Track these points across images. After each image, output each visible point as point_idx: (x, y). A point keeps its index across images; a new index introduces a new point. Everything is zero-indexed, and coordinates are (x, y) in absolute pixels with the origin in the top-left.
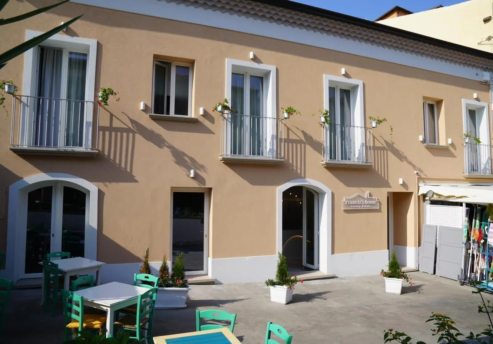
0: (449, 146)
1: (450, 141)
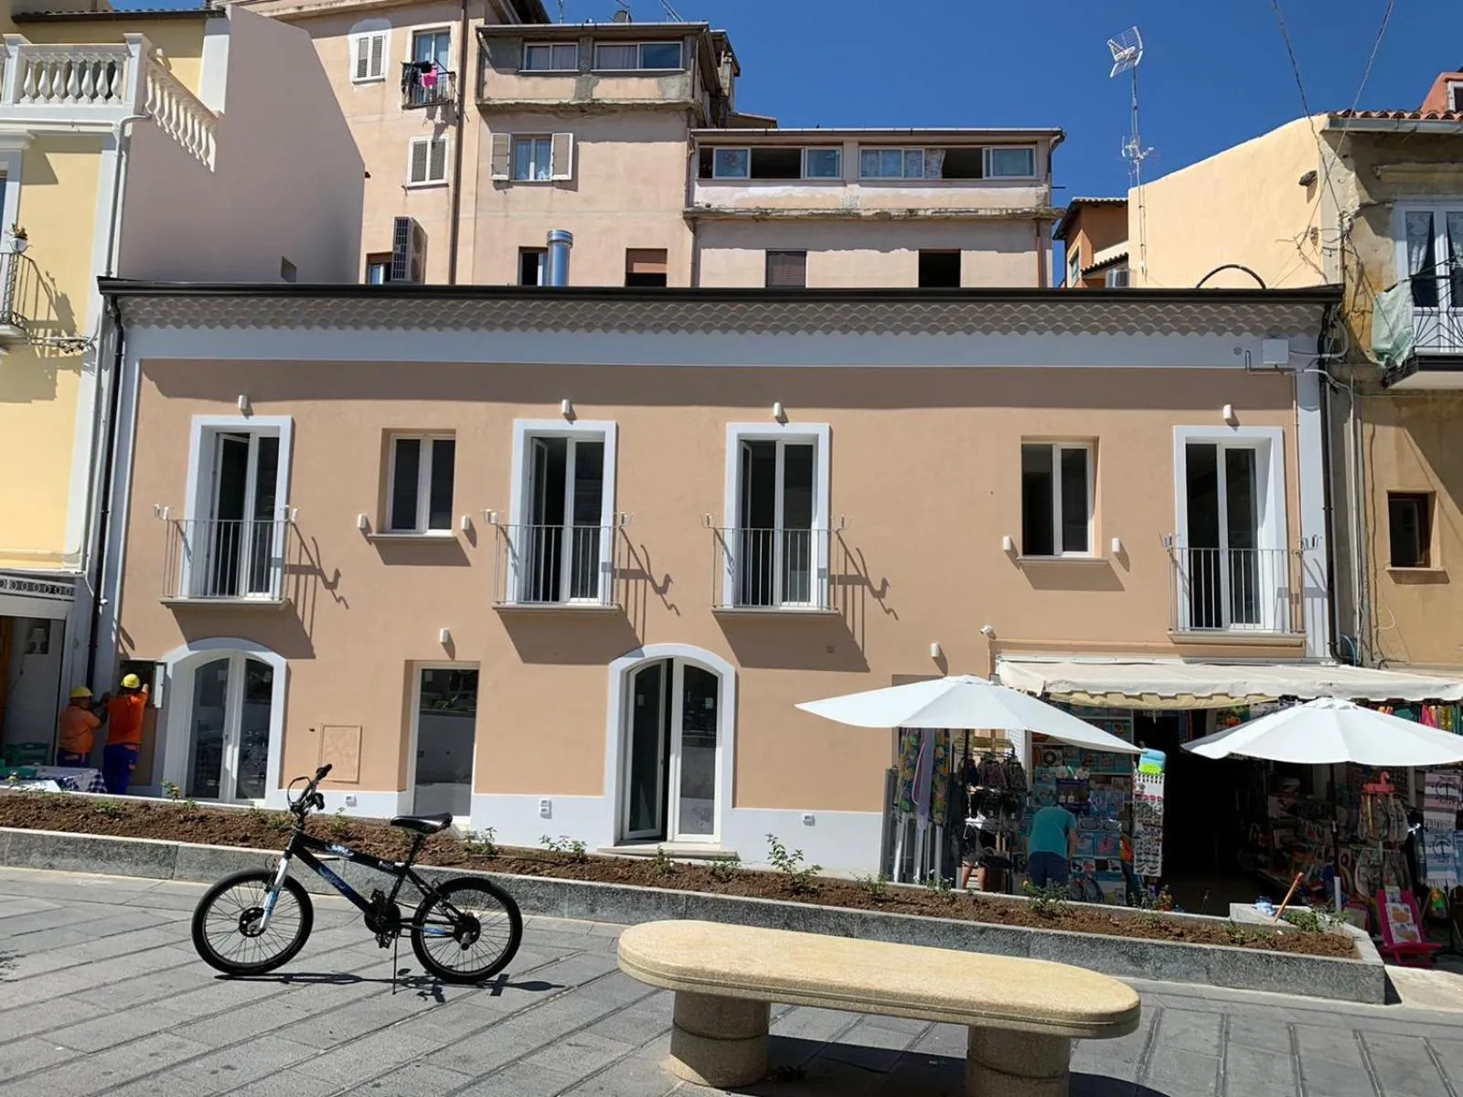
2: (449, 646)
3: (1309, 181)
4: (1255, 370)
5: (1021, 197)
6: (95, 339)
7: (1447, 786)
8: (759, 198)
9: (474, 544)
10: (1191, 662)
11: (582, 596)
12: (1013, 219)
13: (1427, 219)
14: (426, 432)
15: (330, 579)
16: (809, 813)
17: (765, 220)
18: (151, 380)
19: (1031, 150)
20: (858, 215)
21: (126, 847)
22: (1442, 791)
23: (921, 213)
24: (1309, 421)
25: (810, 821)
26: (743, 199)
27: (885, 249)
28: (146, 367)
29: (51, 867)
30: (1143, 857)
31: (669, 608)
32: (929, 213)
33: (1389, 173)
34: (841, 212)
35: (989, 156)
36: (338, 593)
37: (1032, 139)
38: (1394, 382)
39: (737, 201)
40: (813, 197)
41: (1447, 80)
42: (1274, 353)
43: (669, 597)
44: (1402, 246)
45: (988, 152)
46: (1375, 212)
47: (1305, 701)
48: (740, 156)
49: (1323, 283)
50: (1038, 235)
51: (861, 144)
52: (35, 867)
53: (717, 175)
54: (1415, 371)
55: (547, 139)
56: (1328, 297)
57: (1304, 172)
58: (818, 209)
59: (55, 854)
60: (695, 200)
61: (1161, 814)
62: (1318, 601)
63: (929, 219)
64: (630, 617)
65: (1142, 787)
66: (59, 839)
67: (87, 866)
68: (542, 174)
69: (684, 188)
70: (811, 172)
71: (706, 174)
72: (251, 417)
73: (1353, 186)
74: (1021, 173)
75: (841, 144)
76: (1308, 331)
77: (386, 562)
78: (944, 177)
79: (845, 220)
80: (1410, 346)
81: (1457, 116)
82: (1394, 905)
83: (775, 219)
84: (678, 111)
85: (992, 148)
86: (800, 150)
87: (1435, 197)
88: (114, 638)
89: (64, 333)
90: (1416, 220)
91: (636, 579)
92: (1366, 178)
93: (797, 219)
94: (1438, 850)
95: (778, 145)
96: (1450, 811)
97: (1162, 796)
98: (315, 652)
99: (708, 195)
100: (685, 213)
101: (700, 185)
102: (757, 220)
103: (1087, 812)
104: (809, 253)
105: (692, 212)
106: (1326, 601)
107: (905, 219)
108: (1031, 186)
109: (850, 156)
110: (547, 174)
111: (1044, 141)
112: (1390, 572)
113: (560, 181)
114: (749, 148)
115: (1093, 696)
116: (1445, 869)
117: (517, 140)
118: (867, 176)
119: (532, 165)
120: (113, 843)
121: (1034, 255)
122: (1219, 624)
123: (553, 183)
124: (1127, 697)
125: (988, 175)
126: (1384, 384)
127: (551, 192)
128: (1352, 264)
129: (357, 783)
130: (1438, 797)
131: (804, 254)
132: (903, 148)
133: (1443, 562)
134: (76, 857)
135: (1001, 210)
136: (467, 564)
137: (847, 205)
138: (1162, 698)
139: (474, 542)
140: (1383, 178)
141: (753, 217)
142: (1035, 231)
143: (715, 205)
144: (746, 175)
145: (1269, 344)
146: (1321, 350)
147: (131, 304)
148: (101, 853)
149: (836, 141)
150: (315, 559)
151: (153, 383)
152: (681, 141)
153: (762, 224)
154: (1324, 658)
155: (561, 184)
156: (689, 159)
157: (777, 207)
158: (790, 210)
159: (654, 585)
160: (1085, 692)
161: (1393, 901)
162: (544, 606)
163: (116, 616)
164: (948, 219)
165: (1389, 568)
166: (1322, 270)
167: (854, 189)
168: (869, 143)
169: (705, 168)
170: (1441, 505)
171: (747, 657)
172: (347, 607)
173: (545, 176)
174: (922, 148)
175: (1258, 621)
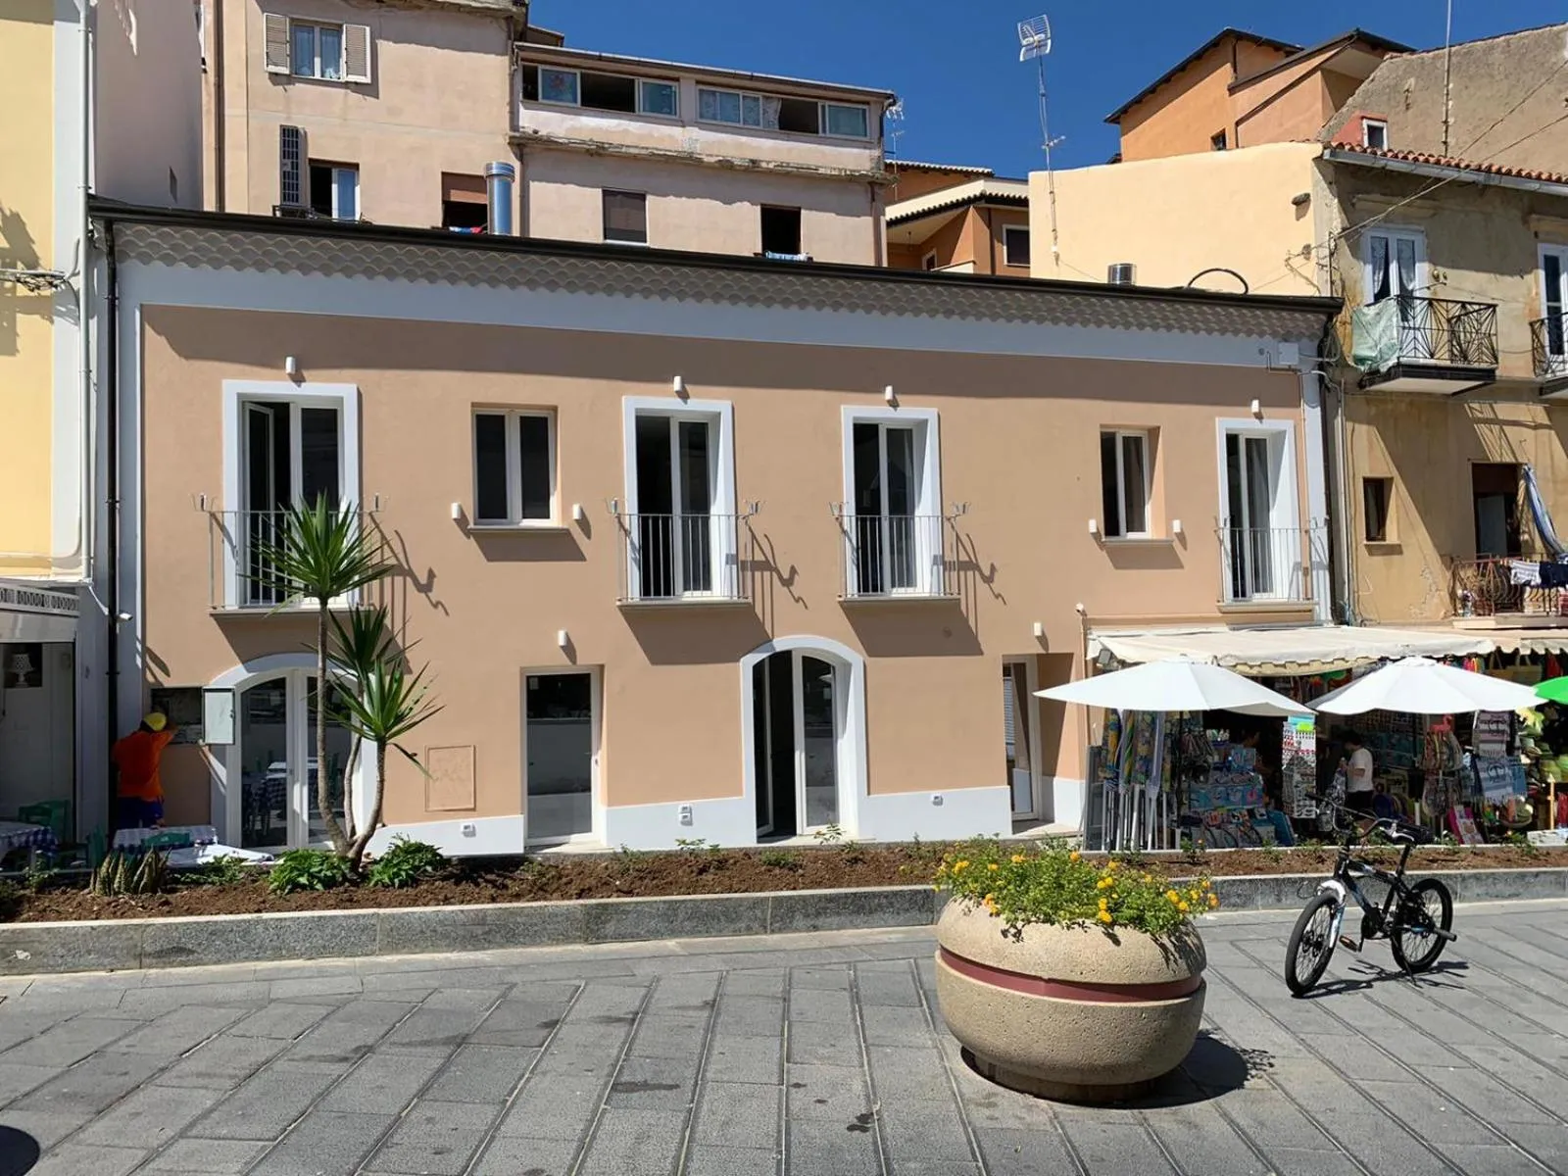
0: (1175, 537)
1: (1177, 526)
2: (569, 649)
3: (1301, 202)
4: (1275, 369)
5: (855, 159)
6: (75, 274)
7: (1497, 722)
8: (593, 130)
9: (589, 537)
10: (1234, 629)
11: (695, 589)
12: (848, 181)
13: (1383, 243)
14: (512, 407)
15: (423, 580)
16: (938, 793)
17: (600, 155)
18: (159, 334)
19: (864, 111)
20: (700, 160)
21: (886, 897)
22: (1494, 727)
23: (764, 165)
24: (1313, 415)
25: (938, 801)
26: (573, 129)
27: (728, 201)
28: (149, 315)
29: (816, 928)
30: (1301, 803)
31: (797, 601)
32: (771, 166)
33: (1363, 202)
34: (682, 155)
35: (825, 111)
36: (434, 595)
37: (865, 100)
38: (1371, 385)
39: (567, 130)
40: (651, 136)
41: (1363, 118)
42: (1289, 355)
43: (796, 589)
44: (1369, 268)
45: (823, 107)
46: (1350, 235)
47: (1394, 661)
48: (568, 80)
49: (1317, 294)
50: (873, 200)
51: (698, 82)
52: (800, 931)
53: (544, 98)
54: (1398, 377)
55: (337, 30)
56: (1328, 308)
57: (1299, 193)
58: (657, 149)
59: (818, 914)
60: (521, 124)
61: (1313, 765)
62: (1321, 572)
63: (770, 172)
64: (758, 610)
65: (1300, 743)
66: (820, 897)
67: (851, 922)
68: (330, 71)
69: (508, 108)
70: (647, 108)
71: (530, 94)
72: (303, 384)
73: (1336, 210)
74: (853, 133)
75: (677, 80)
76: (1311, 337)
77: (490, 559)
78: (781, 128)
79: (686, 164)
80: (1397, 355)
81: (1369, 151)
82: (1462, 821)
83: (611, 155)
84: (496, 18)
85: (827, 103)
86: (633, 80)
87: (1390, 225)
88: (139, 661)
89: (20, 265)
90: (1377, 245)
91: (762, 570)
92: (1347, 206)
93: (635, 157)
94: (1493, 773)
95: (609, 71)
96: (1502, 742)
97: (1314, 749)
98: (411, 665)
99: (532, 119)
100: (511, 138)
101: (526, 108)
102: (592, 155)
103: (1229, 769)
104: (650, 199)
105: (520, 138)
106: (1327, 573)
107: (746, 170)
108: (865, 148)
109: (687, 95)
110: (337, 71)
111: (876, 102)
112: (1366, 546)
113: (356, 83)
114: (578, 72)
115: (1251, 667)
116: (1504, 787)
117: (297, 25)
118: (707, 118)
119: (317, 61)
120: (874, 895)
121: (868, 220)
122: (1244, 595)
123: (346, 85)
124: (1276, 666)
125: (824, 131)
126: (1361, 385)
127: (346, 95)
128: (1336, 278)
129: (474, 809)
130: (1490, 731)
131: (643, 197)
132: (741, 93)
133: (1399, 537)
134: (838, 914)
135: (840, 170)
136: (582, 558)
137: (687, 148)
138: (1300, 665)
139: (588, 534)
140: (1357, 206)
141: (588, 150)
142: (870, 195)
143: (543, 132)
144: (575, 101)
145: (1283, 347)
146: (1320, 354)
147: (128, 232)
148: (863, 907)
149: (672, 76)
150: (401, 556)
151: (162, 340)
152: (502, 54)
153: (596, 158)
154: (1327, 621)
155: (357, 87)
156: (512, 76)
157: (616, 142)
158: (627, 146)
159: (780, 577)
160: (1246, 664)
161: (1461, 817)
162: (657, 602)
163: (139, 634)
164: (788, 174)
165: (1365, 542)
166: (1316, 283)
167: (694, 132)
168: (708, 84)
169: (530, 87)
170: (1397, 490)
171: (874, 647)
172: (447, 613)
173: (333, 74)
174: (759, 95)
175: (1271, 591)
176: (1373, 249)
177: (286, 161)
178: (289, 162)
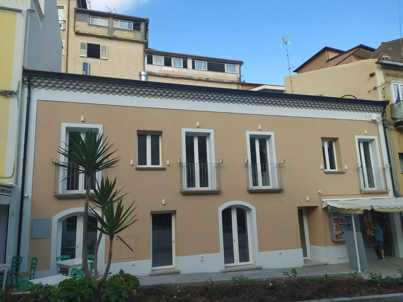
11: (204, 186)
16: (280, 251)
56: (384, 104)
76: (380, 112)
154: (392, 196)
176: (394, 88)
177: (84, 71)
178: (85, 72)
